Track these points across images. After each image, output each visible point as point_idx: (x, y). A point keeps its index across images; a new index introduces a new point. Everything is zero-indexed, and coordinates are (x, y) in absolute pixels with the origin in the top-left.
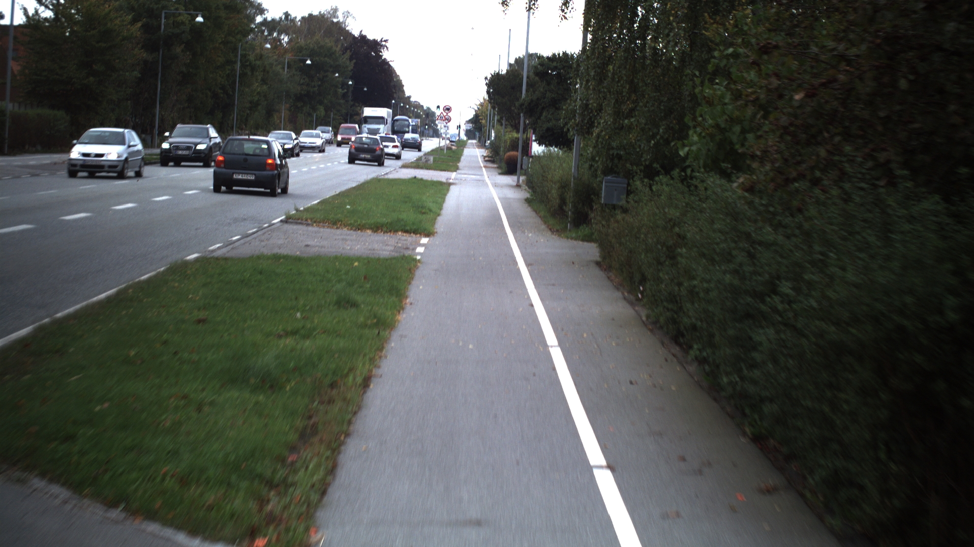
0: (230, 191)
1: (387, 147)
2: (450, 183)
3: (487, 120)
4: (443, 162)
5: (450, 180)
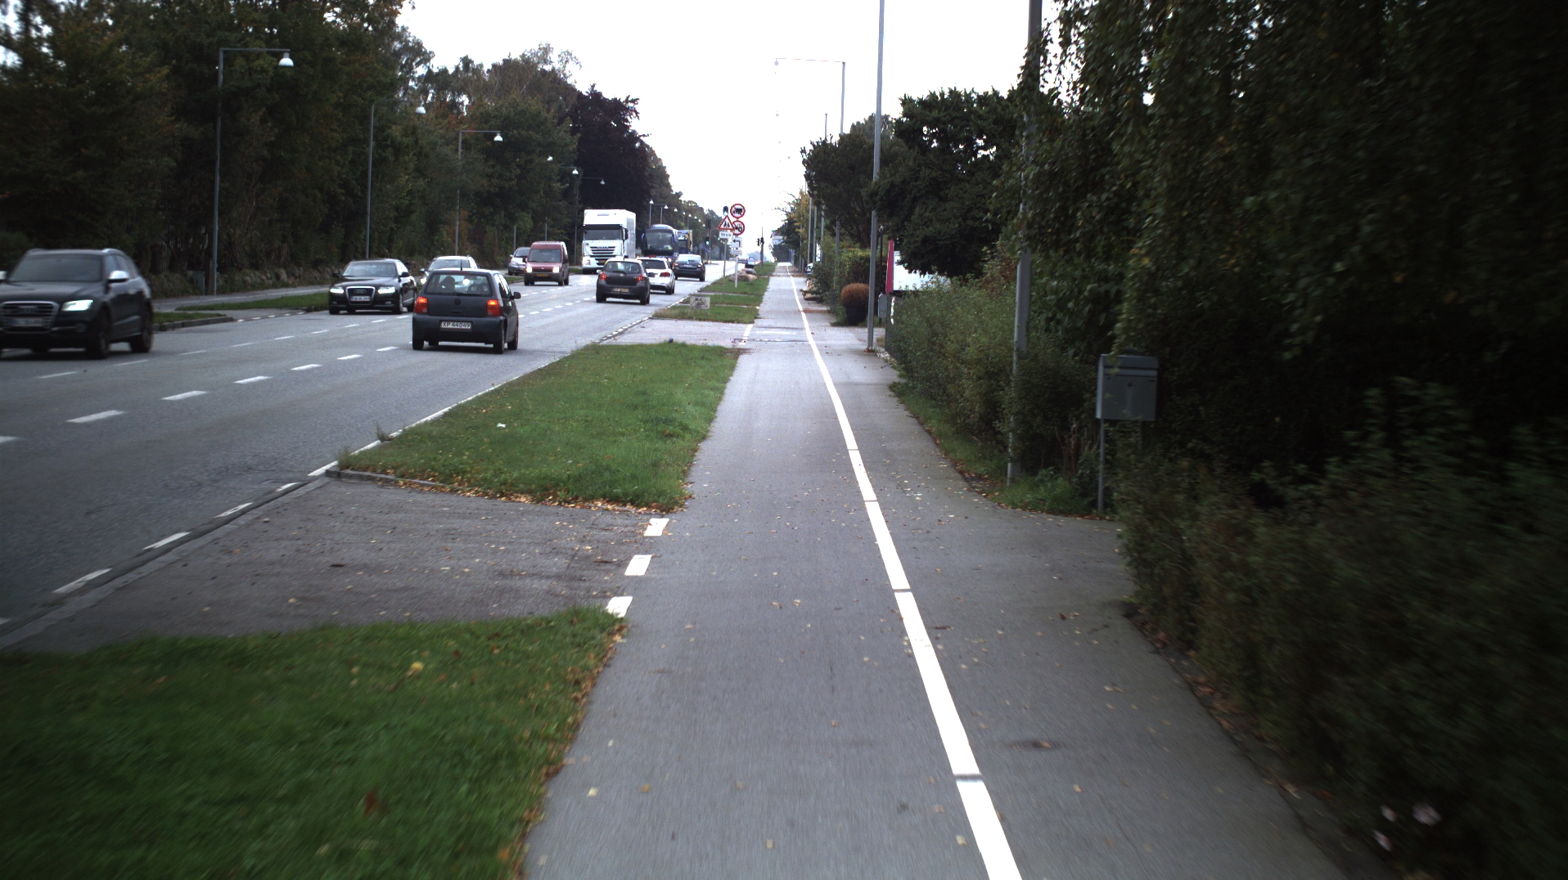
0: (435, 348)
1: (652, 275)
2: (739, 349)
3: (808, 227)
4: (731, 304)
5: (740, 344)
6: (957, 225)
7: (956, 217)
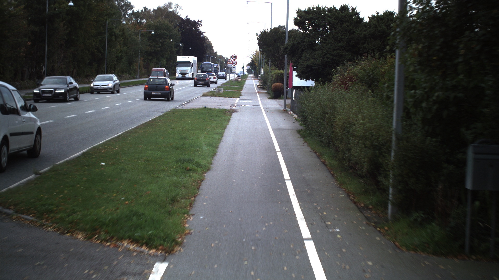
1: (211, 78)
2: (233, 110)
3: (259, 63)
4: (231, 90)
5: (234, 107)
6: (320, 61)
7: (320, 57)
